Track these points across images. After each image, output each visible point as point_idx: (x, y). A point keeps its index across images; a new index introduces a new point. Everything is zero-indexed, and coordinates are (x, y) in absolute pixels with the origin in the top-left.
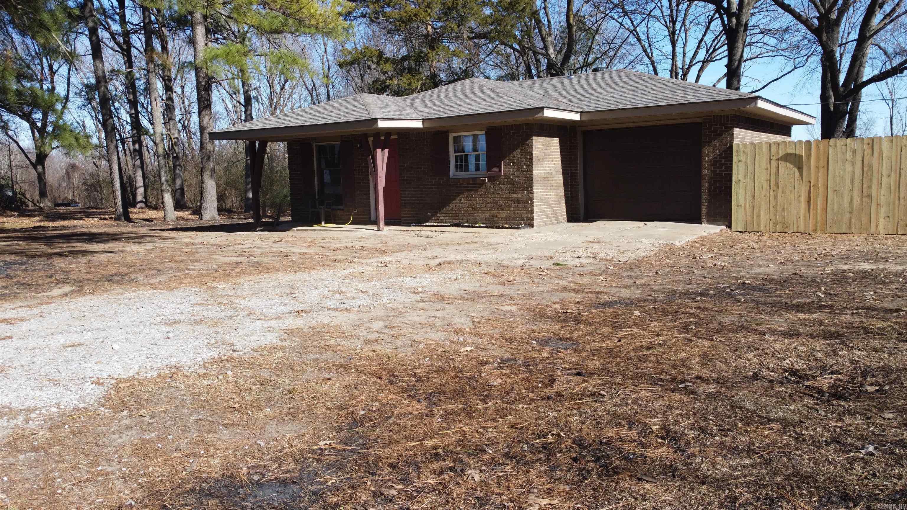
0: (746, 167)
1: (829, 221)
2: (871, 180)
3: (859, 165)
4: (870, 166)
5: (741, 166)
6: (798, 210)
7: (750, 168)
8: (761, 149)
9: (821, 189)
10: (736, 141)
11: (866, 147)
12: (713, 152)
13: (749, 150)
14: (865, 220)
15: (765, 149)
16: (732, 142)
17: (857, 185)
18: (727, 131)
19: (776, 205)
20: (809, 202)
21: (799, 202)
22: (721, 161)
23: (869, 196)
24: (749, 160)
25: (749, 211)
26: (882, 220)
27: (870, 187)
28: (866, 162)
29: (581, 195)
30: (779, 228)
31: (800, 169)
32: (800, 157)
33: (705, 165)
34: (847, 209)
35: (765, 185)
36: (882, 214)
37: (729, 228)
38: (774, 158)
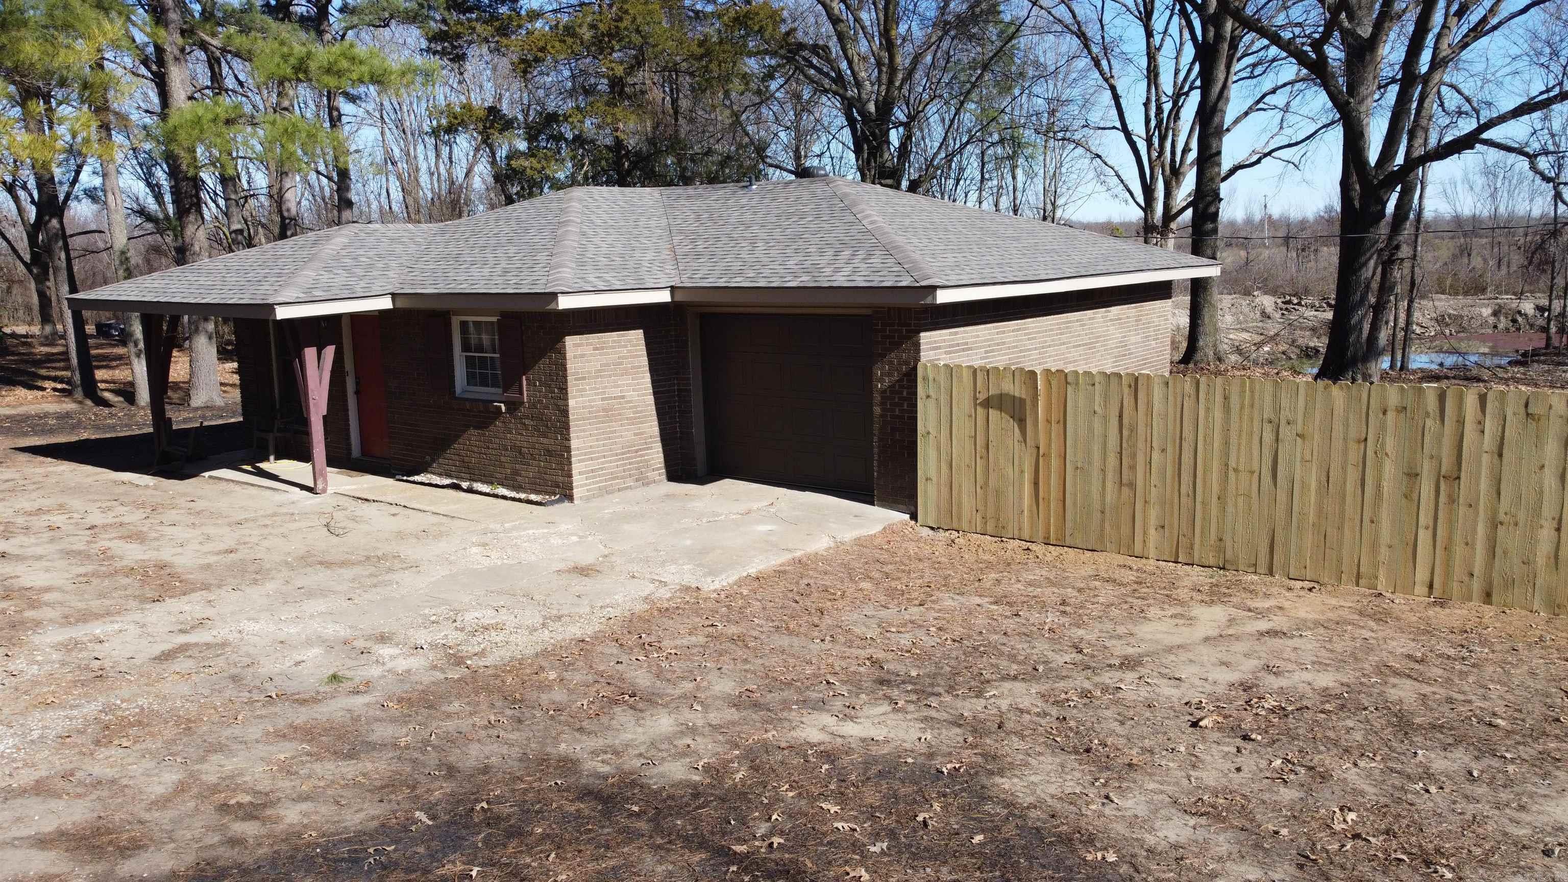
0: (939, 407)
1: (1069, 524)
2: (1134, 456)
3: (1114, 422)
4: (1133, 430)
5: (931, 404)
6: (1021, 498)
7: (945, 411)
8: (960, 378)
9: (1055, 462)
10: (926, 355)
11: (1126, 390)
12: (889, 374)
13: (942, 378)
14: (1125, 530)
15: (966, 376)
16: (917, 359)
17: (1112, 461)
18: (910, 338)
19: (986, 483)
20: (1036, 484)
21: (1022, 485)
22: (902, 393)
23: (1132, 485)
24: (944, 398)
25: (945, 490)
26: (1152, 532)
27: (1133, 468)
28: (1126, 421)
29: (698, 432)
30: (990, 528)
31: (1022, 422)
32: (1022, 401)
33: (877, 397)
34: (1097, 505)
35: (969, 445)
36: (1153, 521)
37: (914, 517)
38: (982, 397)
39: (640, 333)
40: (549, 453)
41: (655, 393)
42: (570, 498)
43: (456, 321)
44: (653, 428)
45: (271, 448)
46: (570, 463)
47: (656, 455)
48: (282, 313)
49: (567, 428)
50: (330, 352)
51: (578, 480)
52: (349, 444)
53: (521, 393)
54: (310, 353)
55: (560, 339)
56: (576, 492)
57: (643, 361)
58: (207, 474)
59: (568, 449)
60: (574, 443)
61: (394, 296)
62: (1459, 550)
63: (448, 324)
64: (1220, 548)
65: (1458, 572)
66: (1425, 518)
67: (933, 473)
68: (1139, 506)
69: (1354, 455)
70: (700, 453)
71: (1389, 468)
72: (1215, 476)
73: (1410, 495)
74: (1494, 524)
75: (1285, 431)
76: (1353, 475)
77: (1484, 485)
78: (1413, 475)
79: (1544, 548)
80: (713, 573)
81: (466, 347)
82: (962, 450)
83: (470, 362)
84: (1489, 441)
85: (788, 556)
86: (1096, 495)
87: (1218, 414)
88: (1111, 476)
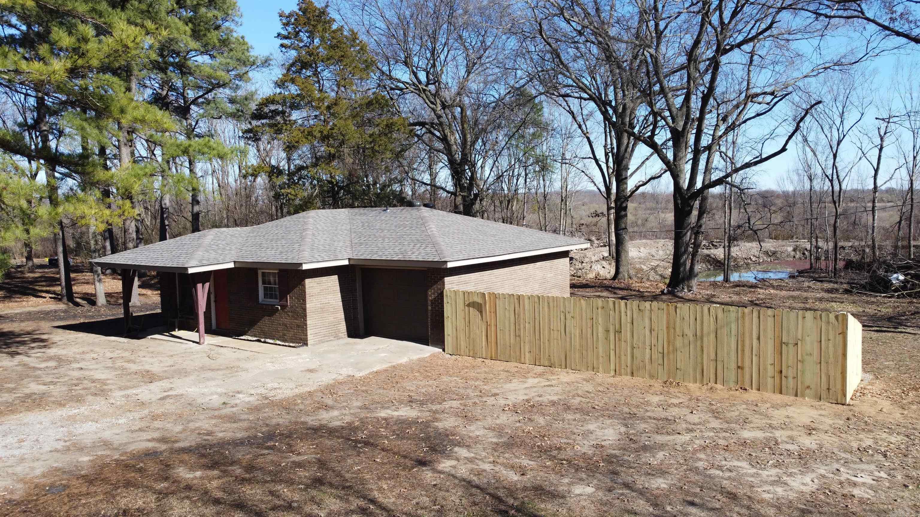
0: (452, 307)
1: (499, 351)
2: (519, 325)
3: (513, 312)
4: (519, 315)
5: (449, 305)
6: (482, 342)
7: (454, 308)
8: (459, 295)
9: (493, 328)
10: (447, 286)
11: (516, 300)
12: (434, 294)
13: (453, 295)
14: (518, 353)
15: (461, 295)
16: (444, 288)
17: (512, 327)
18: (441, 280)
19: (470, 336)
20: (487, 336)
21: (482, 336)
22: (438, 301)
23: (519, 336)
24: (453, 303)
25: (455, 339)
26: (527, 354)
27: (519, 329)
28: (516, 312)
29: (361, 317)
30: (471, 354)
31: (481, 312)
32: (481, 304)
33: (429, 303)
34: (508, 344)
35: (463, 321)
36: (527, 350)
37: (444, 350)
38: (467, 303)
39: (336, 276)
40: (298, 326)
41: (342, 301)
42: (306, 344)
43: (260, 272)
44: (341, 315)
45: (176, 324)
46: (307, 331)
47: (343, 327)
48: (191, 271)
49: (306, 316)
50: (207, 285)
51: (310, 337)
52: (211, 324)
53: (287, 301)
54: (199, 286)
55: (303, 280)
56: (309, 342)
57: (338, 288)
58: (149, 337)
59: (306, 325)
60: (309, 322)
61: (235, 262)
62: (623, 357)
63: (257, 274)
64: (550, 360)
65: (623, 366)
66: (612, 347)
67: (450, 333)
68: (522, 344)
69: (589, 325)
70: (362, 325)
71: (600, 329)
72: (546, 332)
73: (607, 338)
74: (633, 348)
75: (567, 315)
76: (590, 331)
77: (629, 334)
78: (607, 331)
79: (648, 356)
80: (360, 370)
81: (264, 283)
82: (461, 324)
83: (265, 289)
84: (629, 320)
85: (390, 365)
86: (507, 340)
87: (546, 309)
88: (512, 333)
